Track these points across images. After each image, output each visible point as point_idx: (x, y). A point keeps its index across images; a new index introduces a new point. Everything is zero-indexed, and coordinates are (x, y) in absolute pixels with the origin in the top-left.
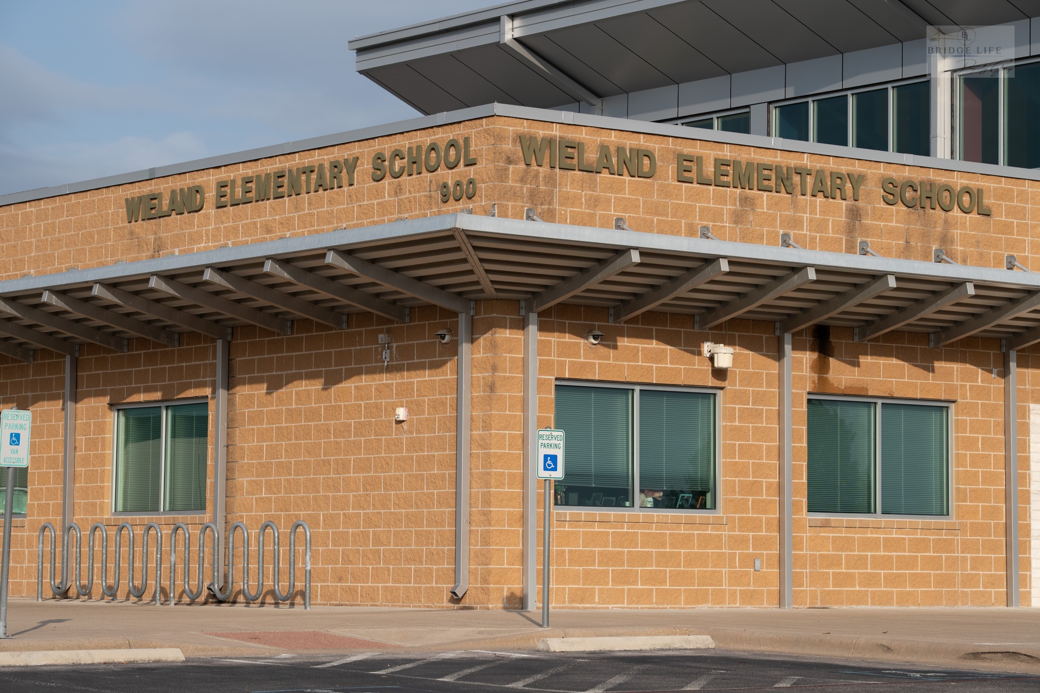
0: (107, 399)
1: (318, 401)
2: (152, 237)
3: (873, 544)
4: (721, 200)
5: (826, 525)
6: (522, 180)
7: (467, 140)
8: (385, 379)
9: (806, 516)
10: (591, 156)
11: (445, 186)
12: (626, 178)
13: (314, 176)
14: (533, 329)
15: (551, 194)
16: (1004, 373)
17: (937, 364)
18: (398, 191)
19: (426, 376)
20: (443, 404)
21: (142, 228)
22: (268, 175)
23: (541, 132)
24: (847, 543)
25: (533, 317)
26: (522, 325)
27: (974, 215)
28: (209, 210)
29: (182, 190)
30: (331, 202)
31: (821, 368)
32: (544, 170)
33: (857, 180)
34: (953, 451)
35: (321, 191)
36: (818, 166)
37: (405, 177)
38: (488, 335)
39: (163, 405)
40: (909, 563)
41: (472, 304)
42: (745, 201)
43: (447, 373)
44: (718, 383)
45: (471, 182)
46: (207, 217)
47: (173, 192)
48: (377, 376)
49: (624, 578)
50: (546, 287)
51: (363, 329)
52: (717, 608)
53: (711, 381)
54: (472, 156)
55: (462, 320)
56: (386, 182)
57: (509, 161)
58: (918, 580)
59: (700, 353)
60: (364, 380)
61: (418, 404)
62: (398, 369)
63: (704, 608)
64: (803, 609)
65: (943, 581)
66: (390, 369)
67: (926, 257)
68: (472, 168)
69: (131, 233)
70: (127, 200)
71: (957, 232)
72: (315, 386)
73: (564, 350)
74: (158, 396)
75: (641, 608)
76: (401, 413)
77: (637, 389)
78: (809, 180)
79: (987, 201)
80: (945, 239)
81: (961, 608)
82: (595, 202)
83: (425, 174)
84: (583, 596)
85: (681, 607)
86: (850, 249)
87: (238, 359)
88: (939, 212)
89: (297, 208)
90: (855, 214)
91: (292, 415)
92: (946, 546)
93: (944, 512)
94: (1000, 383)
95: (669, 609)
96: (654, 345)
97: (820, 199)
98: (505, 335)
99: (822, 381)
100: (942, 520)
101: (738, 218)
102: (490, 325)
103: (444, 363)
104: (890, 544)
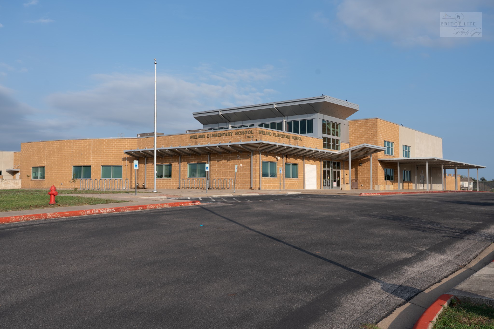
0: (187, 162)
1: (226, 163)
2: (195, 141)
3: (291, 181)
4: (277, 138)
5: (287, 179)
6: (259, 136)
7: (252, 131)
8: (238, 160)
9: (285, 178)
10: (265, 133)
11: (248, 136)
12: (269, 136)
13: (225, 134)
14: (261, 154)
15: (262, 137)
16: (303, 160)
17: (297, 159)
18: (240, 136)
19: (245, 160)
20: (248, 164)
21: (193, 140)
22: (217, 134)
23: (261, 130)
24: (289, 181)
25: (261, 153)
26: (259, 154)
27: (300, 141)
28: (206, 138)
29: (201, 135)
30: (228, 138)
31: (286, 160)
32: (261, 135)
33: (290, 136)
34: (298, 170)
35: (226, 136)
36: (286, 134)
37: (241, 135)
38: (256, 155)
39: (197, 163)
40: (294, 184)
41: (253, 151)
42: (280, 139)
43: (249, 160)
44: (277, 161)
45: (253, 136)
46: (205, 139)
47: (199, 135)
48: (236, 160)
49: (269, 186)
50: (263, 149)
51: (234, 154)
52: (277, 189)
53: (276, 161)
54: (253, 133)
55: (252, 153)
56: (238, 135)
57: (258, 133)
58: (295, 186)
59: (275, 158)
60: (234, 161)
61: (244, 164)
62: (241, 159)
63: (276, 189)
64: (285, 189)
65: (298, 186)
66: (239, 159)
67: (296, 145)
68: (253, 134)
69: (191, 140)
70: (190, 136)
71: (299, 143)
72: (226, 161)
73: (263, 157)
74: (197, 162)
75: (270, 189)
76: (241, 165)
77: (269, 162)
78: (285, 136)
79: (302, 139)
80: (298, 144)
81: (299, 189)
82: (266, 139)
83: (244, 135)
84: (265, 188)
85: (274, 189)
86: (289, 144)
87: (211, 158)
88: (297, 140)
89: (222, 138)
90: (289, 140)
91: (221, 165)
92: (298, 182)
93: (297, 177)
94: (302, 161)
95: (273, 189)
96: (271, 157)
97: (286, 139)
98: (258, 155)
99: (287, 161)
100: (297, 179)
101: (279, 141)
102: (256, 154)
103: (248, 159)
104: (293, 181)
